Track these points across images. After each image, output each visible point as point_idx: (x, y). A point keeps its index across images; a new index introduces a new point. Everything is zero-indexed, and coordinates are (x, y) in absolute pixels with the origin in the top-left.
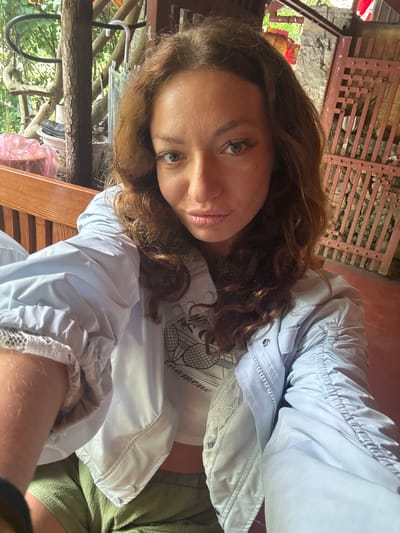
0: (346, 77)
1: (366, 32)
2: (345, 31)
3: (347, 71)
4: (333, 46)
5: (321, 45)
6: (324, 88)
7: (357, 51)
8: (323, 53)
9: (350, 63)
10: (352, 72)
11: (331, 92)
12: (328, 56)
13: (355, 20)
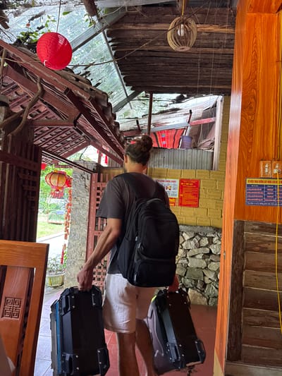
0: (98, 191)
1: (105, 171)
2: (94, 171)
3: (98, 189)
4: (90, 178)
5: (83, 177)
6: (89, 197)
7: (101, 180)
8: (85, 181)
9: (99, 185)
10: (101, 189)
11: (92, 198)
12: (88, 182)
13: (98, 165)
